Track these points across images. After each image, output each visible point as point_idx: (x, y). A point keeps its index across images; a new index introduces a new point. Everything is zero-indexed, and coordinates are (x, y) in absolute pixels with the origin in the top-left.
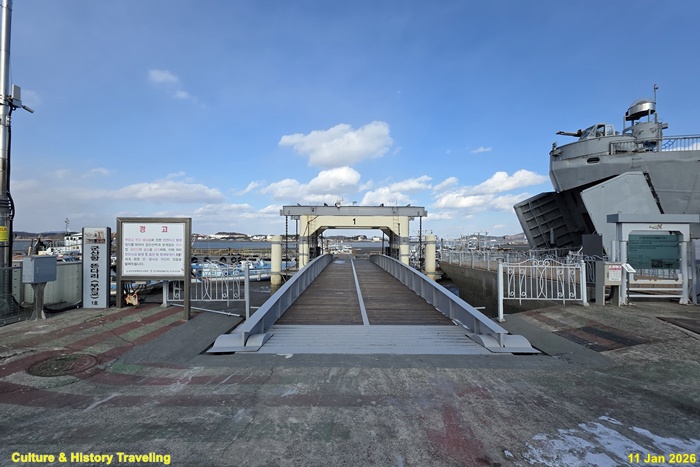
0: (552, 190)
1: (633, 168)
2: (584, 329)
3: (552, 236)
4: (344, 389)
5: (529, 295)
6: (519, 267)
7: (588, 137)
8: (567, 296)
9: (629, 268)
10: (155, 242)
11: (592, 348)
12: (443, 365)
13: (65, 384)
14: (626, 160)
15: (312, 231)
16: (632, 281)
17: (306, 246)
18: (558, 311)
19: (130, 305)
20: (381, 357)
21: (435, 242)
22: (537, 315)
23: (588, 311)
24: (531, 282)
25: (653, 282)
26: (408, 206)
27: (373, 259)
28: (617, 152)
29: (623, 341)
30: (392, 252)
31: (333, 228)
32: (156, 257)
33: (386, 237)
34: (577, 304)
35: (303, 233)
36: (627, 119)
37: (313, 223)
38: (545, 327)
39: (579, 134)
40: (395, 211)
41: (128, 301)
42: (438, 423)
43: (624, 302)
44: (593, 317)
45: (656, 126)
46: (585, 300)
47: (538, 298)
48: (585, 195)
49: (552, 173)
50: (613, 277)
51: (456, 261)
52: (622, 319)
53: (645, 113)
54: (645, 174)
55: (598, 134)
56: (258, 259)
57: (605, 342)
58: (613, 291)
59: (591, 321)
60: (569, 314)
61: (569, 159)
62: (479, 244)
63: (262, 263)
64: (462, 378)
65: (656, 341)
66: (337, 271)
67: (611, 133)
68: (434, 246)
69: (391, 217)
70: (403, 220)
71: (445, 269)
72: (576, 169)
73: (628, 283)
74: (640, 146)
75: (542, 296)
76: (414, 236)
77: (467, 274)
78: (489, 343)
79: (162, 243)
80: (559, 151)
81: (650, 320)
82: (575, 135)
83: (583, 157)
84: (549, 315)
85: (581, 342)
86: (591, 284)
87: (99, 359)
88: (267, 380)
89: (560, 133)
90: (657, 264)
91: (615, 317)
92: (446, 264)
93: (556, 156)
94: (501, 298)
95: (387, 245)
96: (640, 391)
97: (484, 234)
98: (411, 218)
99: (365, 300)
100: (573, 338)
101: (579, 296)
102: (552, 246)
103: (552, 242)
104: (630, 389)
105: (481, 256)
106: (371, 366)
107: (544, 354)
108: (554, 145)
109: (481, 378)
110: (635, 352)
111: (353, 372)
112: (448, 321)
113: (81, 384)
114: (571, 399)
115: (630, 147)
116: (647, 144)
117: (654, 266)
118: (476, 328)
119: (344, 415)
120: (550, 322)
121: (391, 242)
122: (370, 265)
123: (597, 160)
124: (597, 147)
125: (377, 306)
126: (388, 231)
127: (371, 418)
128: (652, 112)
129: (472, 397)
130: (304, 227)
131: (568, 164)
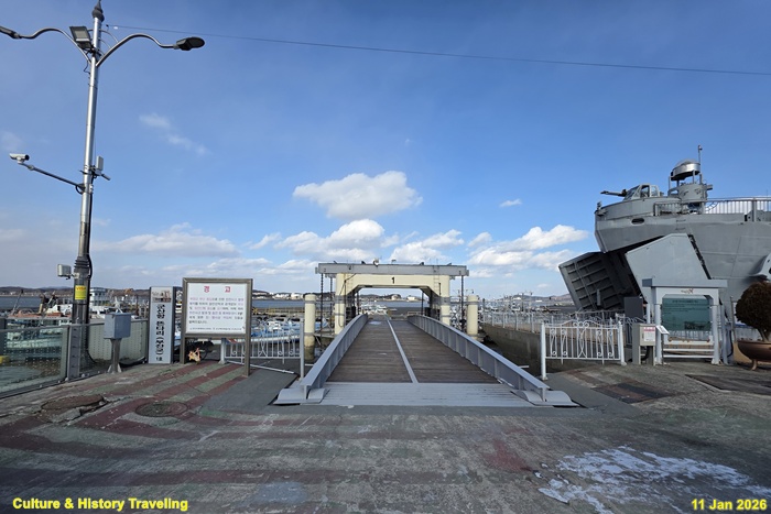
0: (597, 249)
1: (677, 230)
2: (619, 385)
3: (599, 297)
4: (408, 429)
5: (570, 356)
6: (561, 328)
7: (633, 198)
8: (606, 356)
9: (662, 329)
10: (218, 301)
11: (624, 400)
12: (492, 414)
13: (170, 423)
14: (670, 221)
15: (349, 290)
16: (666, 342)
17: (342, 305)
18: (597, 370)
19: (193, 361)
20: (434, 408)
21: (477, 303)
22: (578, 374)
23: (624, 370)
24: (572, 341)
25: (686, 343)
26: (449, 265)
27: (410, 321)
28: (662, 213)
29: (653, 394)
30: (432, 313)
31: (371, 286)
32: (218, 315)
33: (426, 296)
34: (616, 364)
35: (340, 291)
36: (672, 179)
37: (349, 281)
38: (584, 384)
39: (624, 194)
40: (436, 270)
41: (191, 357)
42: (491, 449)
43: (660, 362)
44: (629, 375)
45: (700, 187)
46: (623, 360)
47: (578, 358)
48: (631, 256)
49: (597, 232)
50: (647, 337)
51: (500, 323)
52: (654, 376)
53: (690, 174)
54: (689, 236)
55: (642, 195)
56: (285, 319)
57: (636, 396)
58: (648, 350)
59: (627, 379)
60: (607, 373)
61: (614, 219)
62: (523, 305)
63: (290, 323)
64: (508, 423)
65: (679, 394)
66: (376, 332)
67: (655, 194)
68: (476, 307)
69: (432, 277)
70: (444, 279)
71: (487, 330)
72: (621, 229)
73: (662, 343)
74: (686, 207)
75: (582, 356)
76: (455, 296)
77: (511, 336)
78: (532, 398)
79: (224, 302)
80: (604, 211)
81: (678, 377)
82: (620, 195)
83: (628, 217)
84: (589, 374)
85: (614, 396)
86: (628, 346)
87: (188, 405)
88: (340, 423)
89: (604, 193)
90: (690, 326)
91: (648, 375)
92: (490, 325)
93: (601, 216)
94: (544, 357)
95: (426, 305)
96: (658, 431)
97: (529, 294)
98: (452, 277)
99: (409, 360)
100: (609, 393)
101: (617, 356)
102: (599, 308)
103: (599, 304)
104: (650, 430)
105: (526, 318)
106: (427, 414)
107: (582, 406)
108: (599, 205)
109: (524, 423)
110: (660, 403)
111: (412, 418)
112: (493, 380)
113: (183, 424)
114: (599, 436)
115: (675, 208)
116: (691, 205)
117: (686, 328)
118: (520, 385)
119: (414, 445)
120: (590, 380)
121: (431, 302)
122: (409, 327)
123: (642, 220)
124: (642, 207)
125: (422, 366)
126: (427, 290)
127: (436, 446)
128: (697, 173)
129: (517, 435)
130: (339, 286)
131: (613, 224)
